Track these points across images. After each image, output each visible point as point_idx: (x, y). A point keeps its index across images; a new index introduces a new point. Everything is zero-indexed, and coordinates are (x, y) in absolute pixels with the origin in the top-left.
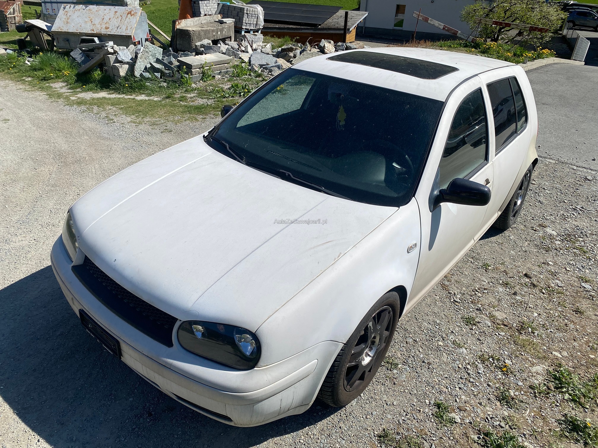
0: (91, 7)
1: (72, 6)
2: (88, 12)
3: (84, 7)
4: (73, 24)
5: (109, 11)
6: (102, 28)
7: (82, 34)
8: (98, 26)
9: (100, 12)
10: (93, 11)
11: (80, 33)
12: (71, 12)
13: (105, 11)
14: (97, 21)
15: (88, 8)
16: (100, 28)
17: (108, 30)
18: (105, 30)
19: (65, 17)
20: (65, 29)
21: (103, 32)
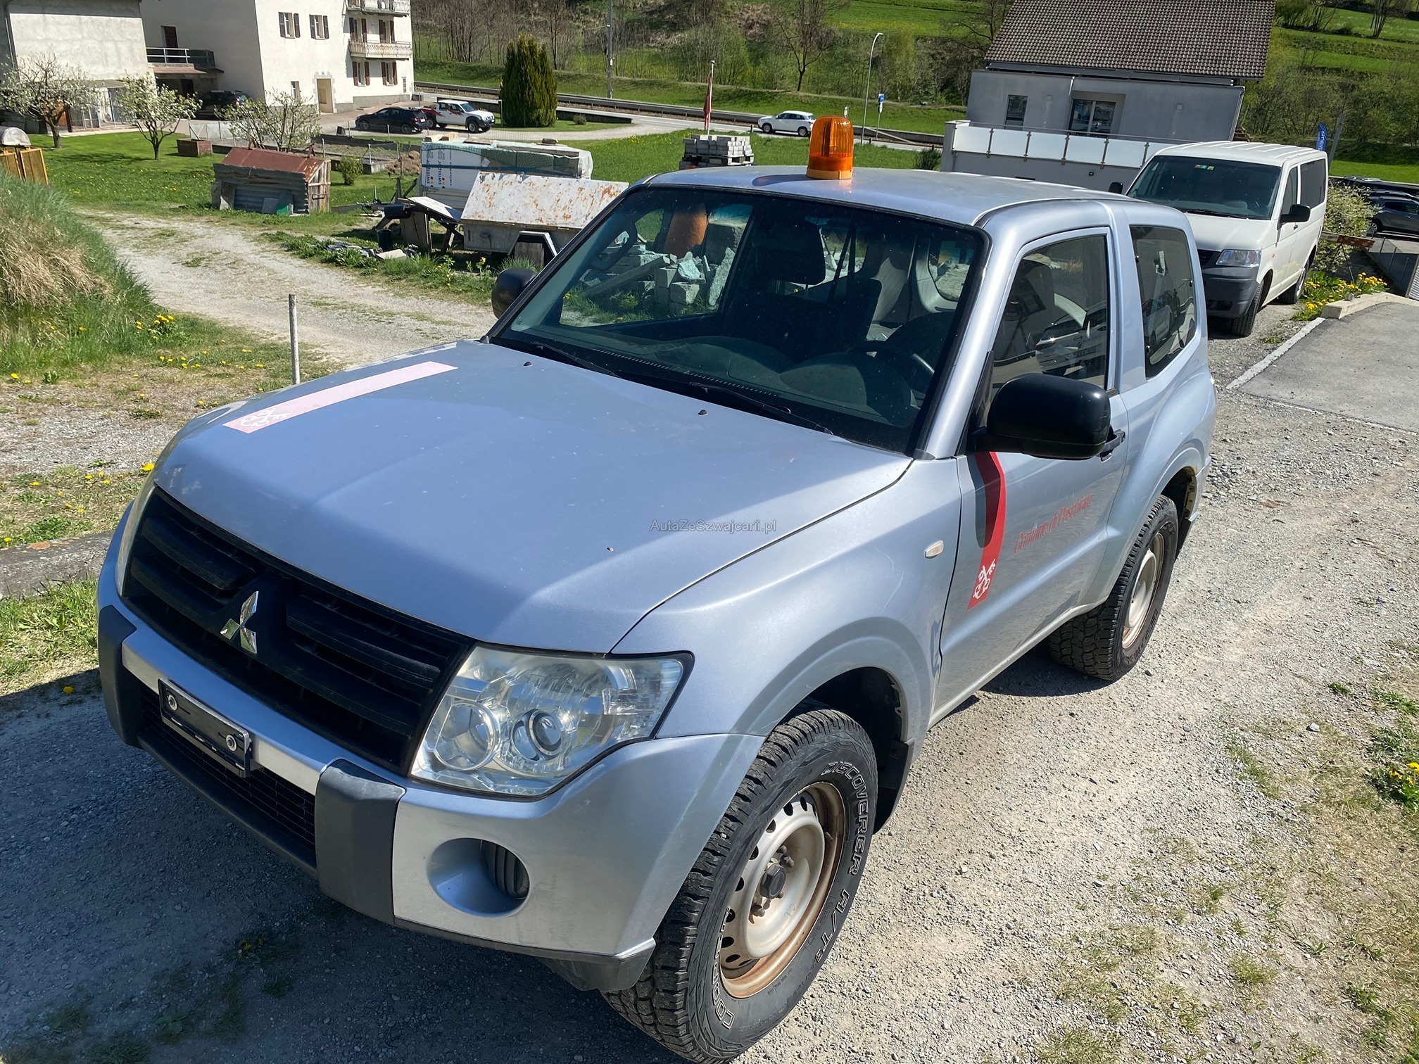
0: (533, 178)
1: (498, 175)
2: (527, 187)
3: (519, 178)
4: (502, 208)
5: (568, 187)
6: (557, 216)
7: (518, 227)
8: (551, 213)
9: (551, 187)
10: (538, 185)
11: (516, 223)
12: (496, 186)
13: (561, 187)
14: (546, 203)
15: (527, 180)
16: (553, 217)
17: (569, 220)
18: (562, 221)
19: (485, 194)
20: (487, 217)
21: (560, 223)
